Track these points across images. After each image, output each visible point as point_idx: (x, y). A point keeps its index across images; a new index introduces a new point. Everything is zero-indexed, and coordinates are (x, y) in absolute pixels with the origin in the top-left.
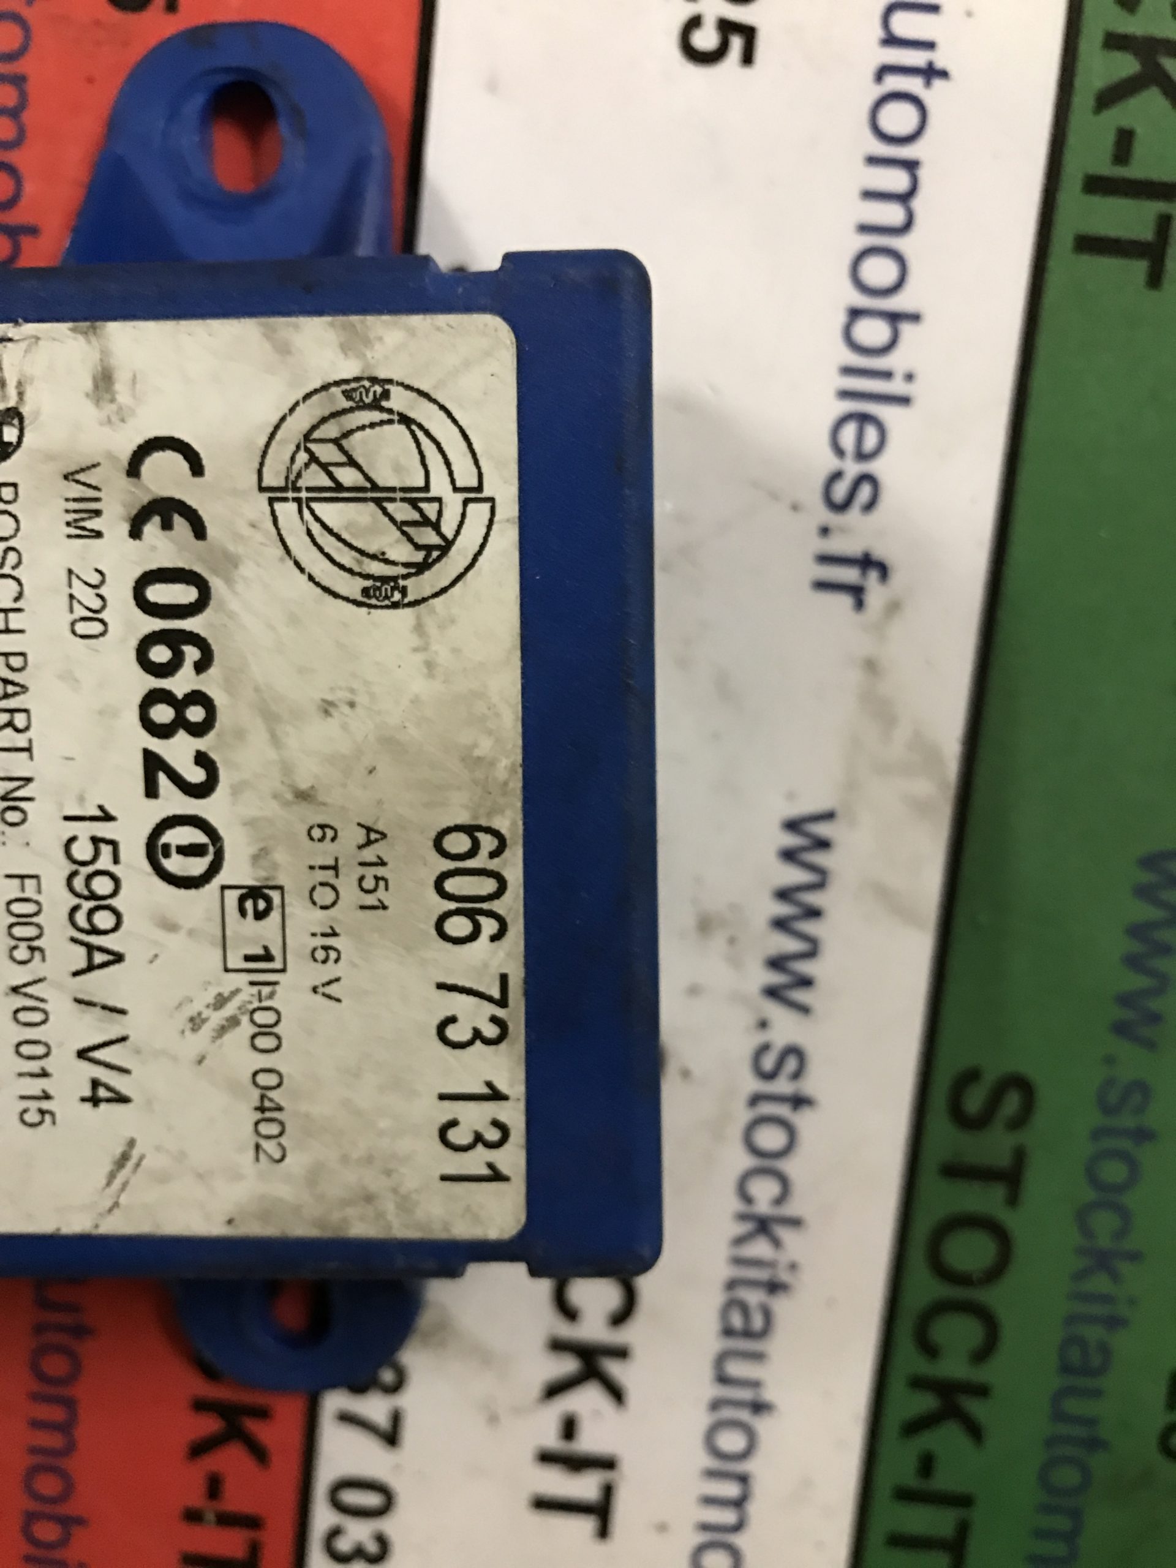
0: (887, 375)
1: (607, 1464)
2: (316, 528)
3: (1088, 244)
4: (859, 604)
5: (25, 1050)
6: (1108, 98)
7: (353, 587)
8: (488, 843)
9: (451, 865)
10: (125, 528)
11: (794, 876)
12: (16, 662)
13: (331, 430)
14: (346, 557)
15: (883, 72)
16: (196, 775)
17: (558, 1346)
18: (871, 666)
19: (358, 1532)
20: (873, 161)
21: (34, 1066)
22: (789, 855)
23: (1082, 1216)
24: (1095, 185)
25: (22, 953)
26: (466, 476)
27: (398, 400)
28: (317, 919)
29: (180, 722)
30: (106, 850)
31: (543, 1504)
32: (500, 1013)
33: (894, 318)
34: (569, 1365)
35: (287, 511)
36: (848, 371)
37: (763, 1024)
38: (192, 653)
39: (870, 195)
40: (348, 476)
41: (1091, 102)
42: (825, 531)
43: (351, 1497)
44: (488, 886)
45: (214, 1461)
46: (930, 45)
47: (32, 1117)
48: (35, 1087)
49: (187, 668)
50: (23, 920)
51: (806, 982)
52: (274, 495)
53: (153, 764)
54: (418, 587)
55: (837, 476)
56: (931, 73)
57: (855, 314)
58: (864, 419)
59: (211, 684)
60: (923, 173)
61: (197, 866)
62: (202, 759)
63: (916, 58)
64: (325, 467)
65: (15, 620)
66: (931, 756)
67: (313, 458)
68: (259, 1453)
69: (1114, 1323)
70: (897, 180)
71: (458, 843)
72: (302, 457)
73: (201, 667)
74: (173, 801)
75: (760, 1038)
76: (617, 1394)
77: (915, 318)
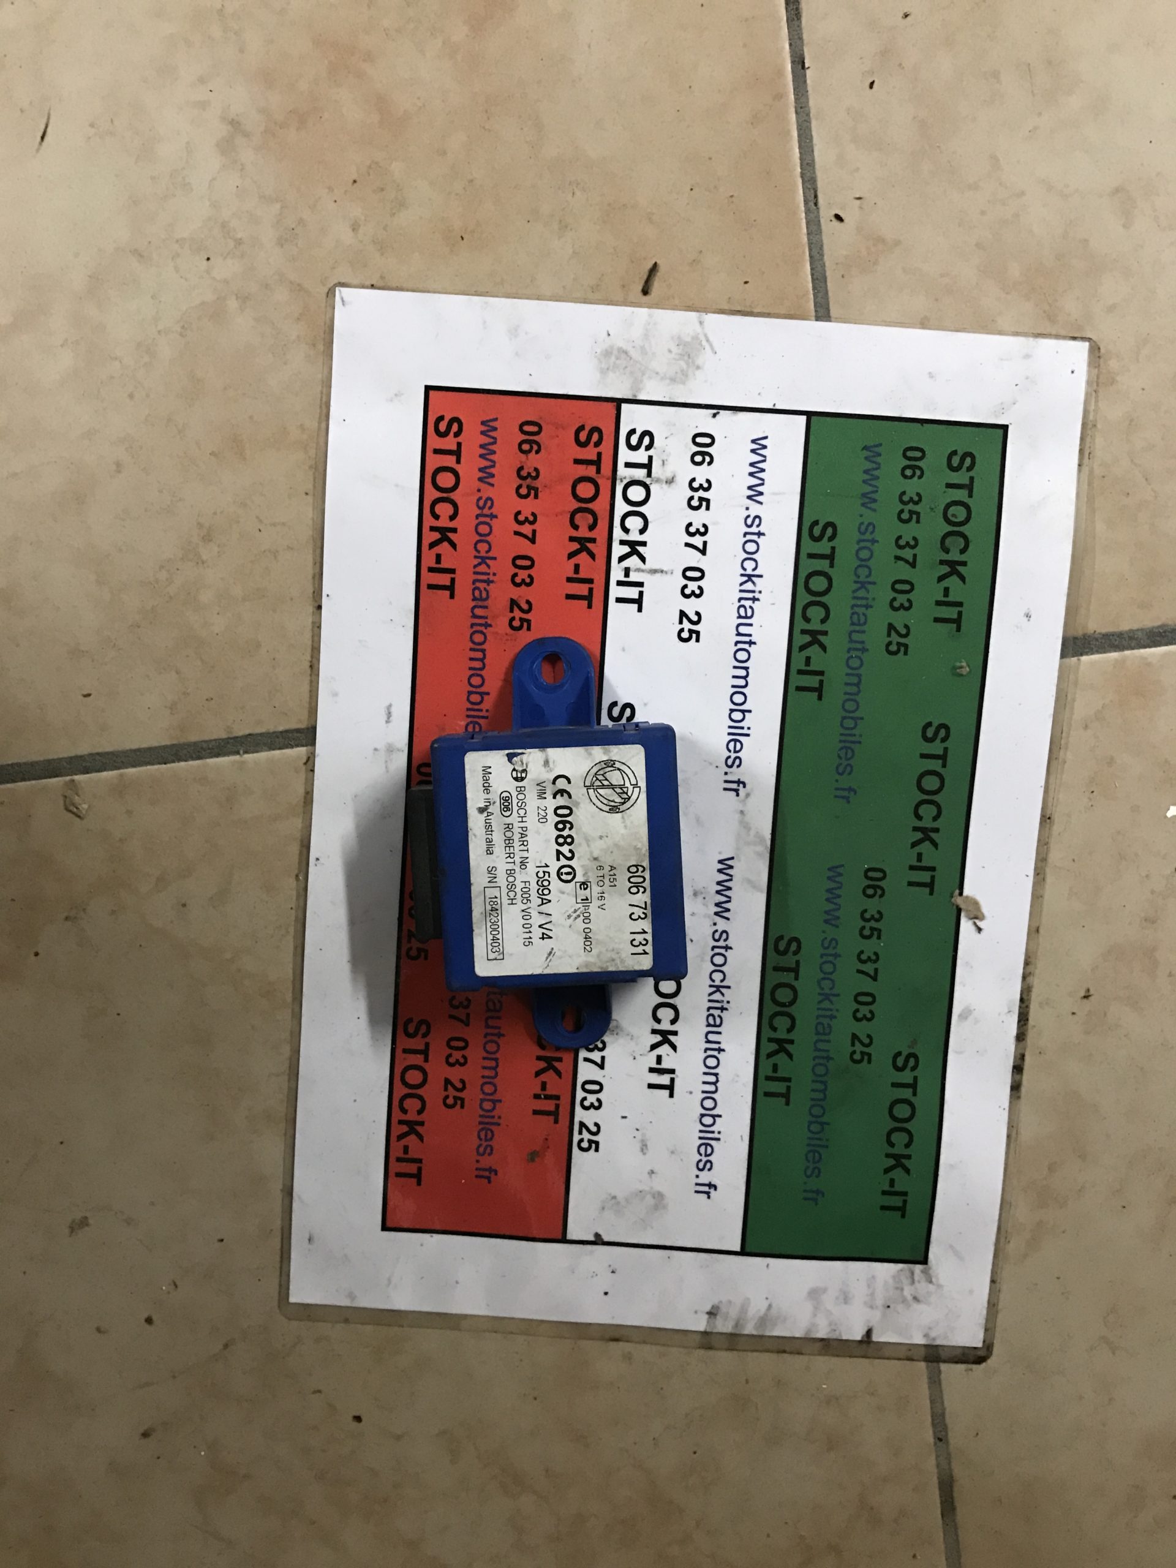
0: (742, 728)
1: (672, 1071)
2: (598, 795)
3: (799, 689)
4: (738, 795)
5: (525, 926)
6: (802, 648)
7: (607, 808)
8: (641, 869)
9: (632, 875)
10: (552, 796)
11: (723, 877)
12: (524, 829)
13: (601, 772)
14: (605, 802)
15: (737, 643)
16: (569, 855)
17: (654, 1032)
18: (742, 812)
19: (592, 1099)
20: (735, 667)
21: (527, 930)
22: (720, 871)
23: (819, 982)
24: (800, 672)
25: (525, 901)
26: (634, 782)
27: (617, 765)
28: (599, 889)
29: (565, 842)
30: (547, 874)
31: (651, 1086)
32: (645, 911)
33: (743, 712)
34: (659, 1038)
35: (591, 791)
36: (730, 727)
37: (715, 924)
38: (568, 826)
39: (734, 677)
40: (606, 783)
41: (798, 650)
42: (726, 773)
43: (588, 1087)
44: (641, 880)
45: (543, 1077)
46: (750, 635)
47: (527, 943)
48: (527, 935)
49: (567, 830)
50: (526, 893)
51: (728, 910)
52: (588, 788)
53: (559, 853)
54: (622, 808)
55: (729, 757)
56: (751, 643)
57: (732, 711)
58: (736, 741)
59: (573, 833)
60: (750, 671)
61: (569, 877)
62: (571, 851)
63: (747, 639)
64: (600, 781)
65: (524, 819)
66: (762, 840)
67: (597, 779)
68: (559, 1073)
69: (832, 1017)
70: (743, 673)
71: (633, 869)
72: (595, 779)
73: (570, 829)
74: (563, 862)
75: (715, 928)
76: (674, 1047)
77: (750, 711)
